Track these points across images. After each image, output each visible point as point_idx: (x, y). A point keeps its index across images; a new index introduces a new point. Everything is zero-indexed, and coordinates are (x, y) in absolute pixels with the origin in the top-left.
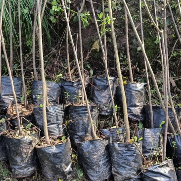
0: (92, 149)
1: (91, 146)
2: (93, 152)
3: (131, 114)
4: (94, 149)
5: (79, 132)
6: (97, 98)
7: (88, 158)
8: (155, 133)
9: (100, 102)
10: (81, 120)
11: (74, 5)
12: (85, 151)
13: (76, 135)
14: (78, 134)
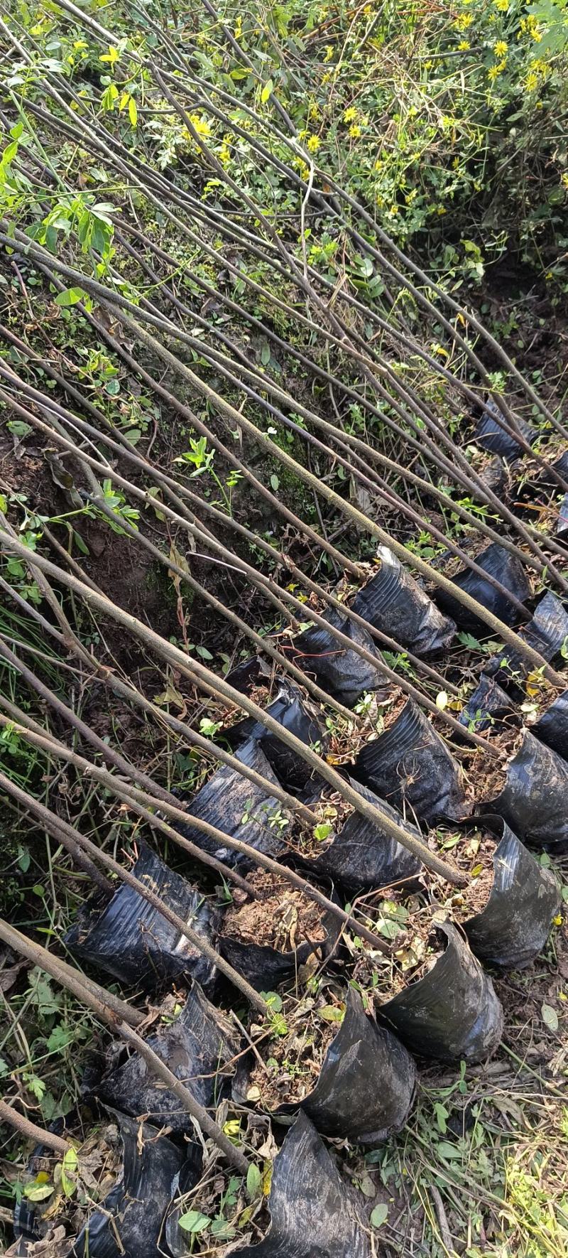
0: (535, 771)
1: (528, 769)
2: (544, 775)
3: (434, 635)
4: (539, 766)
5: (441, 785)
6: (353, 677)
7: (546, 800)
8: (552, 609)
9: (367, 678)
10: (422, 751)
11: (39, 500)
12: (528, 794)
13: (440, 798)
14: (442, 792)
